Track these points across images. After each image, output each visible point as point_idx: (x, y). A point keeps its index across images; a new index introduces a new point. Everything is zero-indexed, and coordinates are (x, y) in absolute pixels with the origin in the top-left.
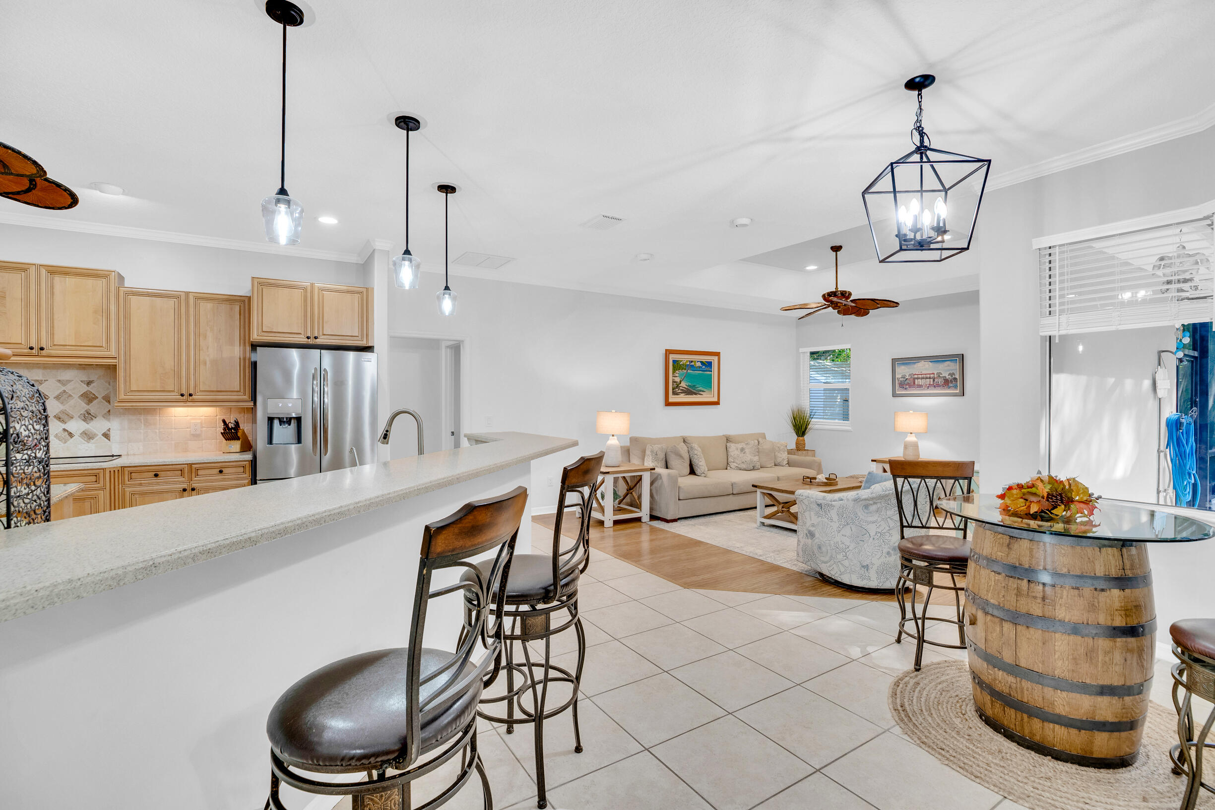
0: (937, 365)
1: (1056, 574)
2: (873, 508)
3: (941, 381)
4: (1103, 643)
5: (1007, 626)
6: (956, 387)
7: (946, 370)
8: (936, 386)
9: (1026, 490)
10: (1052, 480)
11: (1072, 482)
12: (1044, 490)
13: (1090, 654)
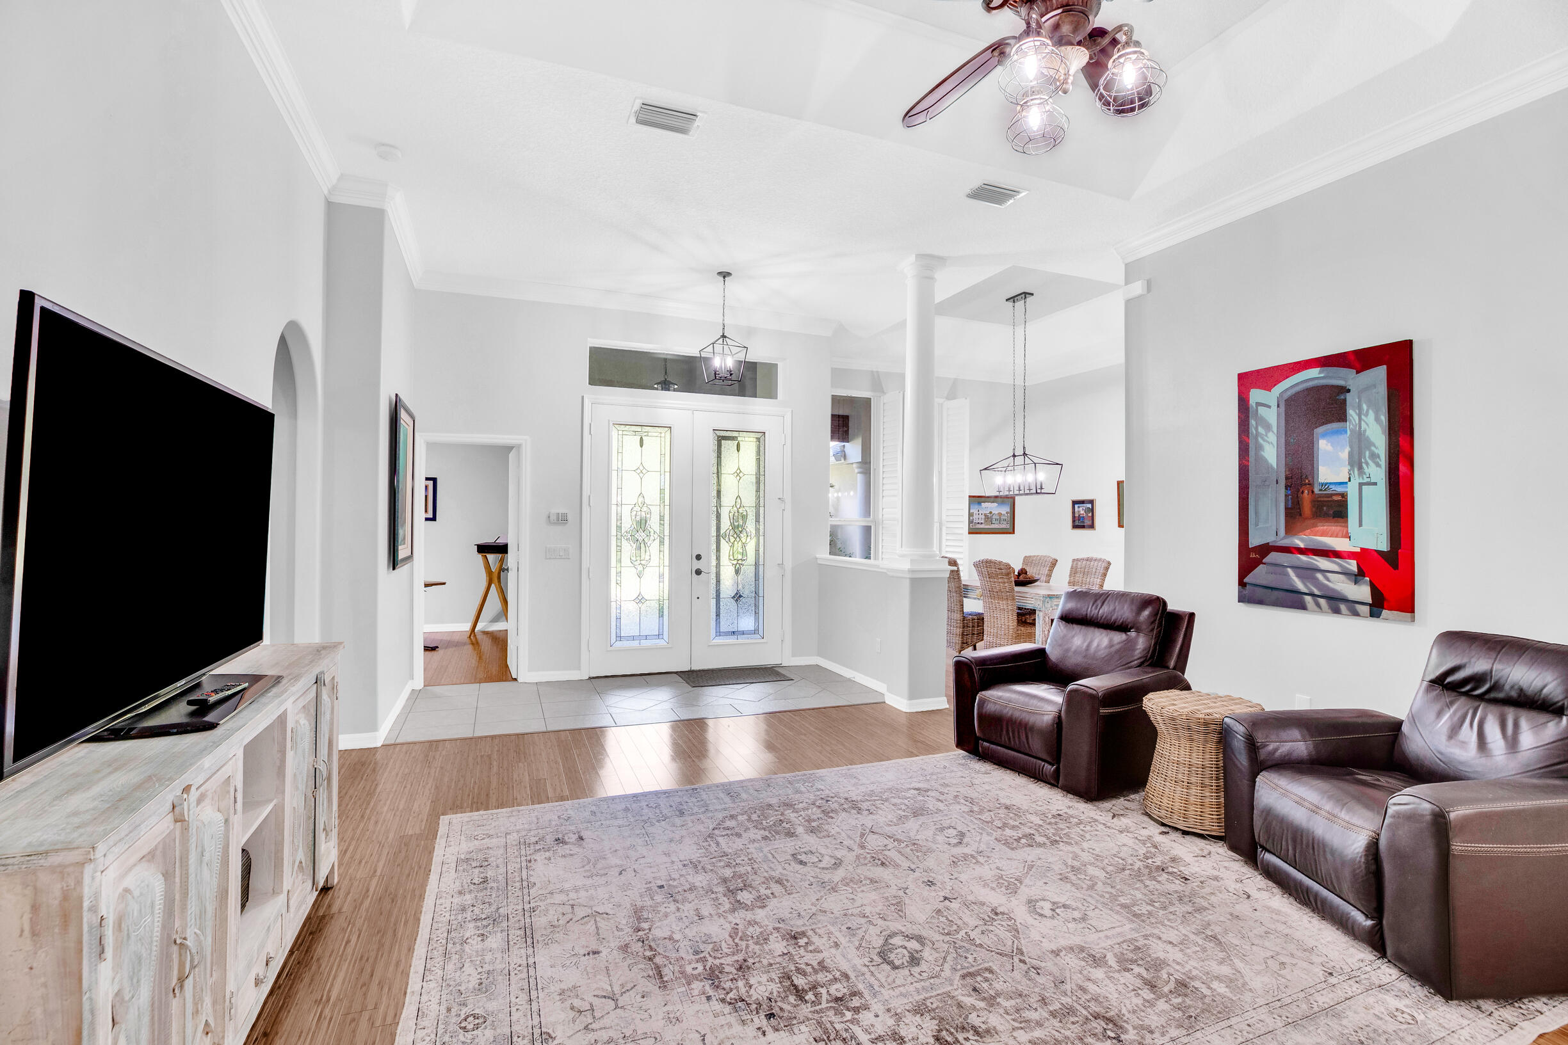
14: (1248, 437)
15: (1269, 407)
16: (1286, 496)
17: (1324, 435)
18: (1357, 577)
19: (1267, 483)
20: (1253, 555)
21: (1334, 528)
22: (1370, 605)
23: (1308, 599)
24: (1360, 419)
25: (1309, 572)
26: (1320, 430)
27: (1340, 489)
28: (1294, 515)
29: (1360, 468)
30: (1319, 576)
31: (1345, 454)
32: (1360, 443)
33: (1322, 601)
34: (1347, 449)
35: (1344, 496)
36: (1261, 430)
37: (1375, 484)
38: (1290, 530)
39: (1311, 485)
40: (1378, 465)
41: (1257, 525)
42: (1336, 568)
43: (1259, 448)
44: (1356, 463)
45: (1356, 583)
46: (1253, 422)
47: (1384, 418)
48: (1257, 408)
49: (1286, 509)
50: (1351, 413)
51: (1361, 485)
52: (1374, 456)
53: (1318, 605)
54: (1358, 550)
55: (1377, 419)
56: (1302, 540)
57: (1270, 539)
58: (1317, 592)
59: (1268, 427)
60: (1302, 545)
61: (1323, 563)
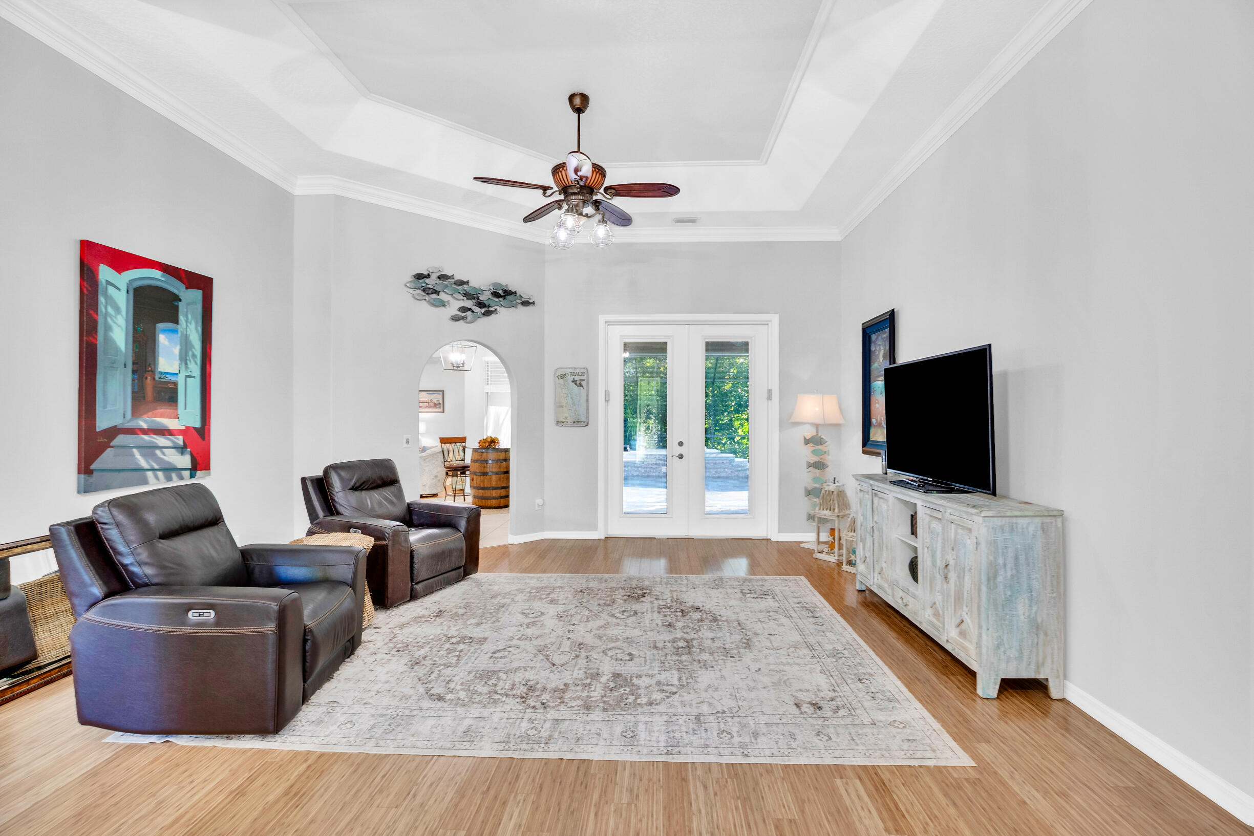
0: (430, 395)
1: (493, 460)
2: (428, 460)
3: (432, 404)
4: (502, 476)
5: (482, 477)
6: (440, 408)
7: (436, 398)
8: (430, 407)
9: (485, 441)
10: (491, 437)
11: (496, 438)
12: (489, 440)
13: (500, 480)
14: (97, 314)
15: (119, 289)
16: (133, 380)
17: (164, 331)
18: (182, 450)
19: (115, 365)
20: (100, 440)
21: (169, 411)
22: (190, 469)
23: (150, 474)
24: (187, 326)
25: (149, 450)
26: (160, 326)
27: (173, 379)
28: (139, 400)
29: (186, 364)
30: (158, 452)
31: (176, 350)
32: (186, 345)
33: (160, 474)
34: (178, 347)
35: (175, 384)
36: (110, 310)
37: (194, 377)
38: (136, 412)
39: (153, 372)
40: (196, 363)
41: (105, 407)
42: (169, 444)
43: (108, 328)
44: (184, 359)
45: (182, 454)
46: (102, 299)
47: (200, 329)
48: (106, 288)
49: (133, 392)
50: (182, 318)
51: (187, 376)
52: (194, 356)
53: (157, 478)
54: (184, 428)
55: (196, 329)
56: (146, 422)
57: (117, 421)
58: (156, 467)
59: (117, 310)
60: (145, 426)
61: (161, 441)
